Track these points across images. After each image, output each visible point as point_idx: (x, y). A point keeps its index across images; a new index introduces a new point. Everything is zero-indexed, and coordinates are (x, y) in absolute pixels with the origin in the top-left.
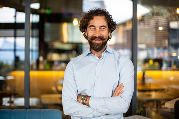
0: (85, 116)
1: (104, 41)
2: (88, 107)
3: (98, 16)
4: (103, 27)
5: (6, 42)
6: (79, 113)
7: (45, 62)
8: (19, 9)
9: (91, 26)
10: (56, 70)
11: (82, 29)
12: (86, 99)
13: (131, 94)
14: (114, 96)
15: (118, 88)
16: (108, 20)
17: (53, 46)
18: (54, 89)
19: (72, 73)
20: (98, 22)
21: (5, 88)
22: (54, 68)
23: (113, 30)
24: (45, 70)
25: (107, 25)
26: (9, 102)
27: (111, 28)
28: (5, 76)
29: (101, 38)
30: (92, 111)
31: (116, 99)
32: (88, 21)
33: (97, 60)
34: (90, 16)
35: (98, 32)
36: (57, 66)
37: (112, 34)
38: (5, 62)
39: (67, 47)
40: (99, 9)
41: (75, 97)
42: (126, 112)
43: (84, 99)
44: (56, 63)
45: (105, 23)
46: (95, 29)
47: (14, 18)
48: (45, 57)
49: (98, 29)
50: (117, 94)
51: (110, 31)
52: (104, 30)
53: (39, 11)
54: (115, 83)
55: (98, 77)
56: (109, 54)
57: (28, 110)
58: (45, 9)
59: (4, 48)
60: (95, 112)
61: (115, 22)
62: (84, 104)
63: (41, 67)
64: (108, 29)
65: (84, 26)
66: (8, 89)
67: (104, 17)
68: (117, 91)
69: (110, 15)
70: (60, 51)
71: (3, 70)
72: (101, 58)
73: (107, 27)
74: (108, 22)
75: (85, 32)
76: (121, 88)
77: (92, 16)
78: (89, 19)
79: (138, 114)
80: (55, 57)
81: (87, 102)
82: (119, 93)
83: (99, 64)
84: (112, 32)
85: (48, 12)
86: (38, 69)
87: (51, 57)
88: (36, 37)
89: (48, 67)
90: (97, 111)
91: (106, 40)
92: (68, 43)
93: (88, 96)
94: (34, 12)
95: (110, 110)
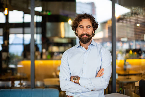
0: (77, 91)
1: (90, 37)
2: (78, 85)
3: (85, 19)
4: (88, 27)
5: (16, 38)
6: (72, 89)
7: (47, 53)
8: (26, 12)
9: (80, 26)
10: (55, 60)
11: (74, 28)
12: (77, 79)
13: (110, 75)
14: (97, 77)
15: (100, 71)
16: (92, 21)
17: (53, 40)
18: (54, 74)
19: (67, 60)
20: (86, 23)
21: (16, 74)
22: (54, 58)
23: (96, 28)
24: (47, 59)
25: (92, 25)
26: (19, 84)
27: (94, 27)
28: (16, 65)
29: (87, 35)
30: (81, 88)
31: (99, 79)
32: (78, 22)
33: (84, 51)
34: (80, 19)
35: (85, 30)
36: (56, 56)
37: (95, 32)
38: (15, 54)
39: (64, 41)
40: (86, 14)
41: (69, 77)
42: (105, 89)
43: (75, 79)
44: (56, 54)
45: (90, 24)
46: (83, 28)
47: (23, 19)
48: (47, 50)
49: (85, 28)
50: (99, 76)
51: (94, 30)
52: (90, 28)
53: (42, 13)
54: (98, 67)
55: (85, 63)
56: (93, 47)
57: (34, 89)
58: (47, 11)
59: (15, 42)
60: (84, 88)
61: (97, 23)
62: (76, 83)
63: (44, 57)
64: (92, 28)
65: (75, 26)
66: (19, 74)
67: (89, 19)
68: (100, 73)
69: (94, 18)
70: (59, 45)
71: (14, 60)
72: (88, 49)
73: (92, 26)
74: (92, 23)
75: (76, 30)
76: (102, 71)
77: (81, 19)
78: (79, 21)
79: (118, 92)
80: (55, 49)
81: (78, 81)
82: (101, 75)
83: (86, 53)
84: (96, 30)
85: (49, 13)
86: (41, 59)
87: (52, 49)
88: (39, 33)
89: (49, 57)
90: (85, 88)
91: (91, 36)
92: (65, 38)
93: (79, 77)
94: (38, 14)
95: (94, 87)
